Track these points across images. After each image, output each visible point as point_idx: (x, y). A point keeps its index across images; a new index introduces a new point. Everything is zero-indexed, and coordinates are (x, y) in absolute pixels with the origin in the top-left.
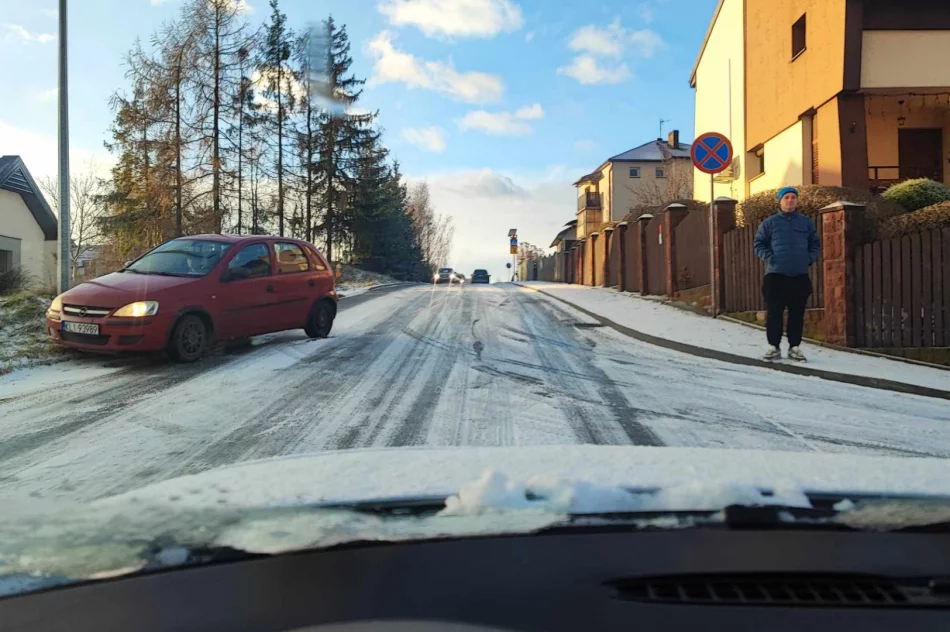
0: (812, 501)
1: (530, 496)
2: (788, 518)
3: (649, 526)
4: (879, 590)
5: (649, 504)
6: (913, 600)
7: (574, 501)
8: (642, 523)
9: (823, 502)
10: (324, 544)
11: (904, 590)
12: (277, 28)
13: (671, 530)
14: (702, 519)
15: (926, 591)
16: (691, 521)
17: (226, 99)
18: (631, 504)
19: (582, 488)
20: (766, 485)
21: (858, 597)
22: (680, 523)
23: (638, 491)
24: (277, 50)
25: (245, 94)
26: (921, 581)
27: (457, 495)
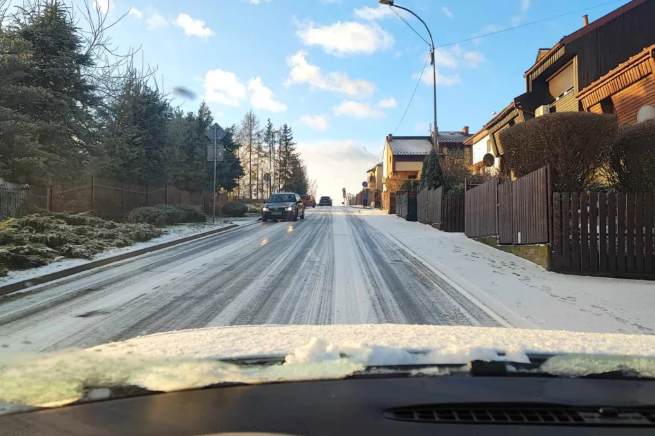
0: (531, 359)
1: (342, 355)
2: (511, 369)
3: (419, 373)
4: (566, 415)
5: (422, 360)
6: (587, 421)
7: (371, 357)
8: (414, 372)
9: (538, 359)
10: (200, 385)
11: (582, 414)
12: (270, 127)
13: (434, 376)
14: (455, 370)
15: (597, 415)
16: (447, 371)
17: (253, 150)
18: (411, 360)
19: (377, 350)
20: (501, 348)
21: (551, 419)
22: (440, 372)
23: (416, 352)
24: (270, 134)
25: (259, 148)
26: (594, 409)
27: (293, 354)
